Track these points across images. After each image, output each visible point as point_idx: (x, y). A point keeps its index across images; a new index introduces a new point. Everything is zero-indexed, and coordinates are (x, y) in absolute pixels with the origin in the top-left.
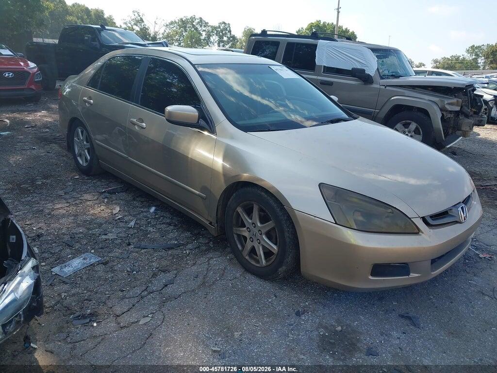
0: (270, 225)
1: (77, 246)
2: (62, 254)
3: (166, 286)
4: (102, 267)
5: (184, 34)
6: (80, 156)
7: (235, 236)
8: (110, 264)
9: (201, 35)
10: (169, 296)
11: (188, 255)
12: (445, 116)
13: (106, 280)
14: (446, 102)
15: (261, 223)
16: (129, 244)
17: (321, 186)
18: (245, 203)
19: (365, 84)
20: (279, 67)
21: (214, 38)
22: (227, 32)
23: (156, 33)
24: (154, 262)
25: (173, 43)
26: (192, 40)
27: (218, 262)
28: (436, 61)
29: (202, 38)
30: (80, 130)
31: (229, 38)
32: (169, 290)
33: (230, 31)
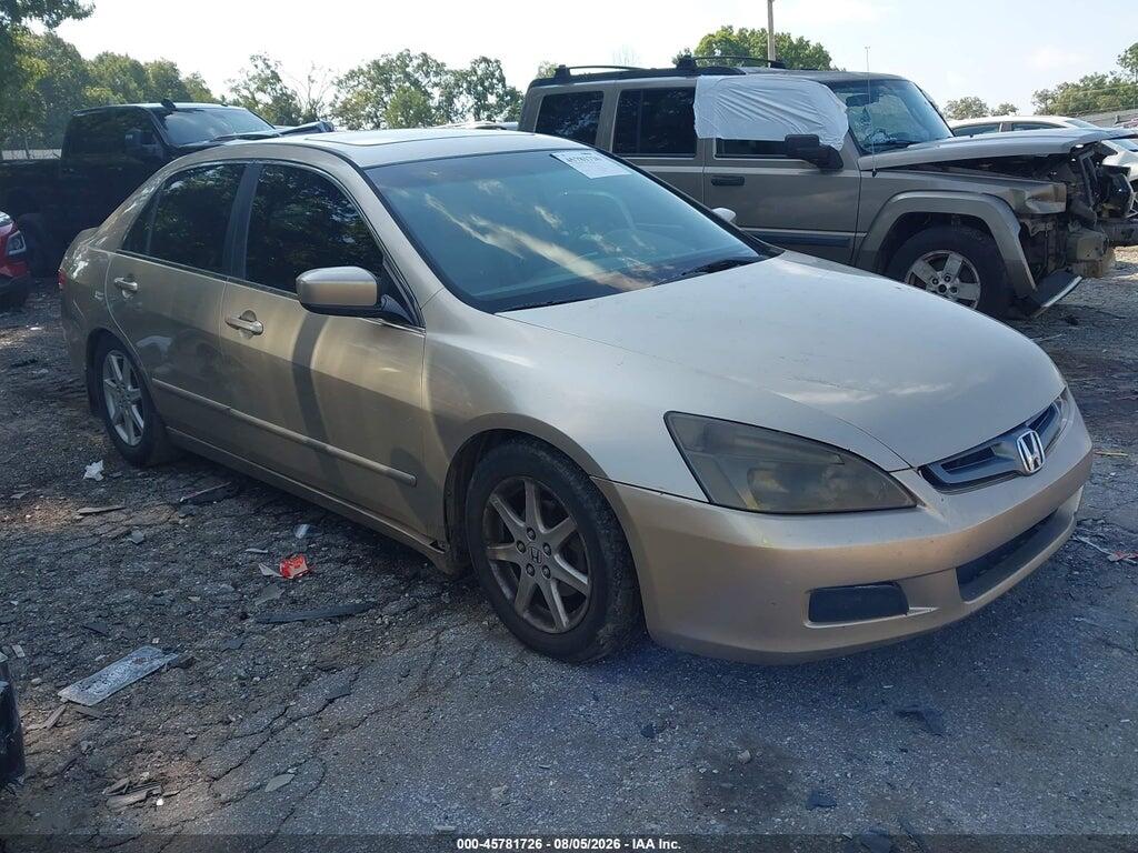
0: (567, 526)
1: (118, 632)
2: (83, 654)
3: (331, 701)
4: (178, 674)
5: (386, 99)
6: (122, 421)
7: (494, 567)
8: (197, 667)
9: (428, 95)
10: (339, 724)
11: (388, 626)
12: (1030, 229)
13: (188, 702)
14: (1028, 194)
15: (548, 525)
16: (244, 617)
17: (670, 419)
18: (505, 481)
19: (823, 172)
20: (578, 154)
21: (464, 101)
22: (495, 81)
23: (313, 104)
24: (303, 651)
25: (360, 126)
26: (408, 113)
27: (459, 633)
28: (1043, 97)
29: (433, 103)
30: (114, 359)
31: (500, 97)
32: (339, 711)
33: (502, 80)
